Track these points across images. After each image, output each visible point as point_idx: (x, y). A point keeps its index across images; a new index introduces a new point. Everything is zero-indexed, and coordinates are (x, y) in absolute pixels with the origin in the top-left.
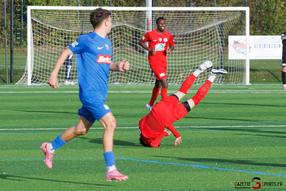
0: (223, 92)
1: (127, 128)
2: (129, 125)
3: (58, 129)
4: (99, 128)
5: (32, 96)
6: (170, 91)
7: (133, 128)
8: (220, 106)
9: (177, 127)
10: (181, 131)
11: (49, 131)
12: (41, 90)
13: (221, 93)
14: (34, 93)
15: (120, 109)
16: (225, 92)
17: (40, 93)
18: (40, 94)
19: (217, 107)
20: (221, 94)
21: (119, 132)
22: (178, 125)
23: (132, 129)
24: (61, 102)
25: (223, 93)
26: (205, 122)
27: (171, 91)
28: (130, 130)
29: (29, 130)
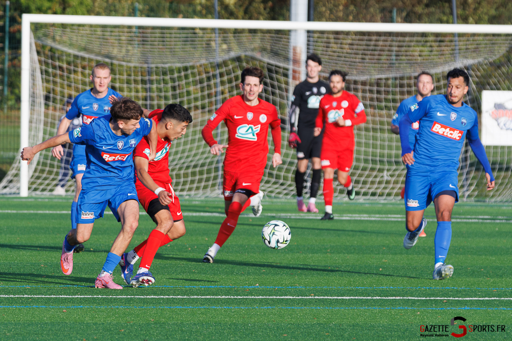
0: (471, 219)
1: (261, 297)
2: (263, 290)
3: (100, 296)
4: (195, 297)
5: (34, 220)
6: (349, 215)
7: (275, 297)
8: (468, 252)
9: (375, 298)
10: (386, 306)
11: (80, 302)
12: (52, 207)
13: (468, 221)
14: (36, 214)
15: (239, 254)
16: (477, 220)
17: (51, 214)
18: (52, 216)
19: (461, 254)
20: (466, 223)
21: (243, 307)
22: (375, 292)
23: (272, 300)
24: (101, 236)
25: (472, 223)
26: (438, 287)
27: (351, 215)
28: (266, 302)
29: (34, 299)
